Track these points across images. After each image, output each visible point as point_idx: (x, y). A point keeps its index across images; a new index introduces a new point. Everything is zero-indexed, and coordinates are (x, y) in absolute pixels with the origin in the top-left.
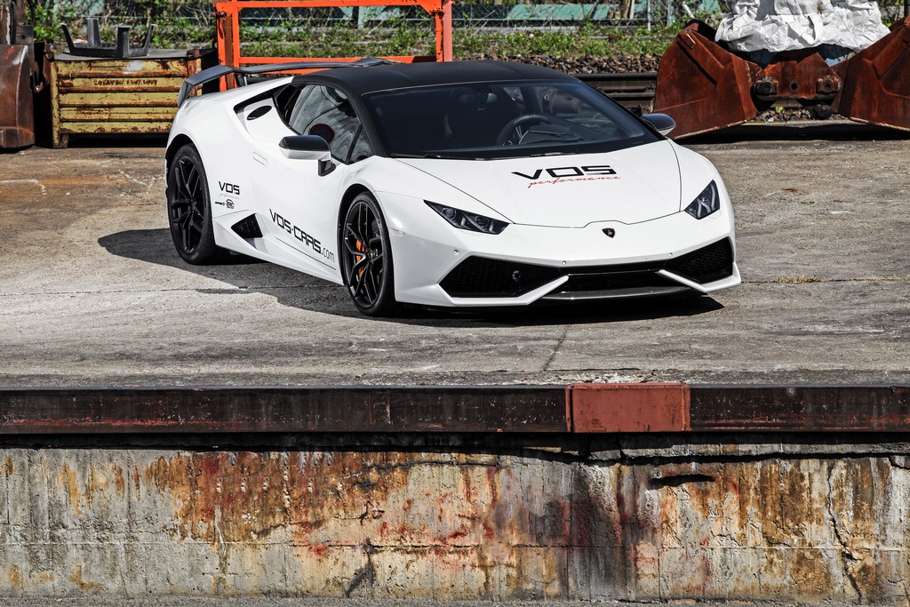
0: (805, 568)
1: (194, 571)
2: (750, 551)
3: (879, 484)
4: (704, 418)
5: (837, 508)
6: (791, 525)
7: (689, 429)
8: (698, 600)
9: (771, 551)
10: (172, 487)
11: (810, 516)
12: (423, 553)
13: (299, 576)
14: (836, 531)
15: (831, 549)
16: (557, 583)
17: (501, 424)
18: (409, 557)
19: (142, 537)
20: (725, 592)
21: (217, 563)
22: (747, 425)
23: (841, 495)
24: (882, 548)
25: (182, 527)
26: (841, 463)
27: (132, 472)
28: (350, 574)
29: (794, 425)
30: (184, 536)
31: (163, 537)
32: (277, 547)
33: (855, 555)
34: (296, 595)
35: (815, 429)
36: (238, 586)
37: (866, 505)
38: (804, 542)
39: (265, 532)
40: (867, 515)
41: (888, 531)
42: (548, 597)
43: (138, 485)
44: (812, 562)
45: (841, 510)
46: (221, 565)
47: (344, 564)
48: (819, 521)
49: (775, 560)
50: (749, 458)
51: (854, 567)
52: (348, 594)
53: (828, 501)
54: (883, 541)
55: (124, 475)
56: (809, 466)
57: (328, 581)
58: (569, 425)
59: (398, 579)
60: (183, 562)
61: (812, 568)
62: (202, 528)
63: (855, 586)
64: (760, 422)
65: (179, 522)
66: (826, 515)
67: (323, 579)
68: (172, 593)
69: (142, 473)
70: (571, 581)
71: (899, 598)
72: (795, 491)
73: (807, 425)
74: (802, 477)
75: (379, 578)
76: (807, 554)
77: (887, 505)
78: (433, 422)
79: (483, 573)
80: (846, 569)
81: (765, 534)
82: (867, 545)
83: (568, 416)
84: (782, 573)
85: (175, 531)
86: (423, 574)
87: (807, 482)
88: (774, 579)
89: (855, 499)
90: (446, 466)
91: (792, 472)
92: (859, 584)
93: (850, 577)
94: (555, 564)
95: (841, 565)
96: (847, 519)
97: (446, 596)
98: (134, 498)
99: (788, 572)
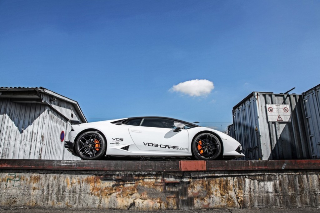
0: (229, 201)
1: (94, 203)
2: (218, 198)
3: (243, 182)
4: (209, 168)
5: (235, 187)
6: (226, 191)
7: (206, 170)
8: (207, 209)
9: (222, 197)
10: (90, 183)
11: (230, 189)
12: (146, 199)
13: (118, 205)
14: (235, 193)
15: (234, 197)
16: (176, 206)
17: (165, 169)
18: (143, 200)
19: (82, 195)
20: (213, 207)
21: (99, 201)
22: (218, 169)
23: (236, 185)
24: (245, 196)
25: (92, 193)
26: (236, 178)
27: (82, 180)
28: (129, 204)
29: (227, 169)
30: (92, 195)
31: (87, 195)
32: (113, 198)
33: (239, 198)
34: (116, 209)
35: (231, 170)
36: (103, 206)
37: (241, 187)
38: (229, 195)
39: (110, 194)
40: (241, 189)
41: (246, 192)
42: (174, 209)
43: (83, 183)
44: (231, 199)
45: (236, 188)
46: (100, 202)
47: (128, 202)
48: (232, 190)
49: (223, 199)
50: (218, 177)
51: (239, 200)
52: (128, 209)
53: (233, 186)
54: (245, 194)
55: (80, 180)
56: (229, 178)
57: (124, 206)
58: (180, 169)
59: (140, 205)
60: (91, 201)
61: (231, 201)
62: (96, 193)
63: (239, 205)
64: (220, 168)
65: (91, 191)
66: (233, 189)
67: (123, 205)
68: (88, 208)
69: (84, 180)
70: (179, 205)
71: (248, 207)
72: (227, 184)
73: (230, 169)
74: (228, 181)
75: (136, 205)
76: (230, 198)
77: (245, 186)
78: (150, 169)
79: (160, 204)
80: (238, 201)
81: (221, 194)
82: (241, 195)
83: (180, 167)
84: (225, 202)
85: (90, 193)
86: (146, 204)
87: (229, 182)
88: (223, 204)
89: (239, 185)
90: (152, 179)
91: (226, 180)
92: (240, 204)
93: (238, 202)
94: (176, 202)
95: (236, 200)
96: (237, 189)
97: (151, 210)
98: (82, 186)
99: (226, 202)
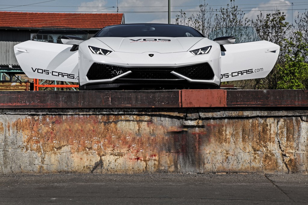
0: (268, 160)
1: (31, 164)
2: (247, 154)
3: (296, 128)
4: (231, 102)
5: (280, 137)
6: (263, 143)
7: (226, 106)
8: (227, 173)
9: (255, 154)
10: (23, 131)
11: (270, 140)
12: (122, 156)
13: (73, 165)
14: (280, 146)
15: (278, 153)
16: (173, 167)
17: (154, 105)
18: (116, 157)
19: (10, 150)
20: (237, 170)
21: (40, 160)
22: (248, 105)
23: (282, 132)
24: (297, 152)
25: (26, 146)
26: (282, 120)
27: (7, 124)
28: (93, 164)
29: (266, 104)
30: (27, 150)
31: (19, 150)
32: (64, 154)
33: (287, 155)
34: (71, 172)
35: (274, 106)
36: (49, 169)
37: (291, 136)
38: (267, 150)
39: (60, 148)
40: (292, 140)
41: (299, 146)
42: (170, 172)
43: (9, 130)
44: (270, 157)
45: (282, 138)
46: (42, 161)
47: (91, 160)
48: (273, 142)
49: (257, 157)
50: (248, 118)
51: (287, 159)
52: (92, 172)
53: (277, 134)
54: (298, 150)
55: (4, 126)
56: (270, 121)
57: (84, 167)
58: (180, 105)
59: (112, 166)
60: (26, 160)
61: (271, 160)
62: (35, 147)
63: (287, 167)
64: (253, 104)
65: (25, 144)
66: (276, 140)
67: (82, 166)
68: (21, 172)
69: (11, 125)
70: (179, 166)
71: (304, 171)
72: (264, 131)
73: (271, 105)
74: (267, 125)
75: (104, 165)
76: (269, 155)
77: (299, 136)
78: (128, 104)
79: (145, 163)
80: (283, 160)
81: (253, 147)
82: (291, 151)
83: (180, 101)
84: (259, 162)
85: (23, 148)
86: (122, 164)
87: (269, 127)
88: (256, 164)
89: (287, 133)
90: (131, 122)
91: (263, 123)
92: (288, 166)
93: (285, 163)
94: (172, 159)
95: (282, 159)
96: (284, 141)
97: (130, 172)
98: (7, 135)
99: (261, 162)
